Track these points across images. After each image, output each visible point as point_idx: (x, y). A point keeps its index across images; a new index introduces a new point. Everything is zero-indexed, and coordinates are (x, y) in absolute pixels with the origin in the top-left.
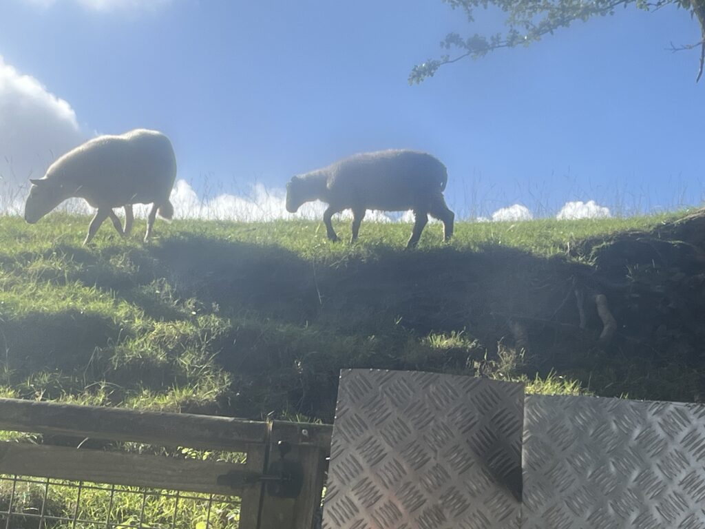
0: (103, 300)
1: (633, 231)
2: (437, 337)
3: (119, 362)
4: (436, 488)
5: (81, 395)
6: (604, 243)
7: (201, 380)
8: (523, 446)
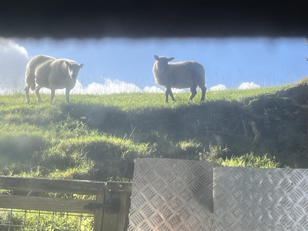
0: (38, 131)
1: (267, 94)
2: (183, 143)
3: (45, 157)
4: (177, 208)
5: (29, 172)
6: (254, 100)
7: (81, 164)
8: (213, 189)
